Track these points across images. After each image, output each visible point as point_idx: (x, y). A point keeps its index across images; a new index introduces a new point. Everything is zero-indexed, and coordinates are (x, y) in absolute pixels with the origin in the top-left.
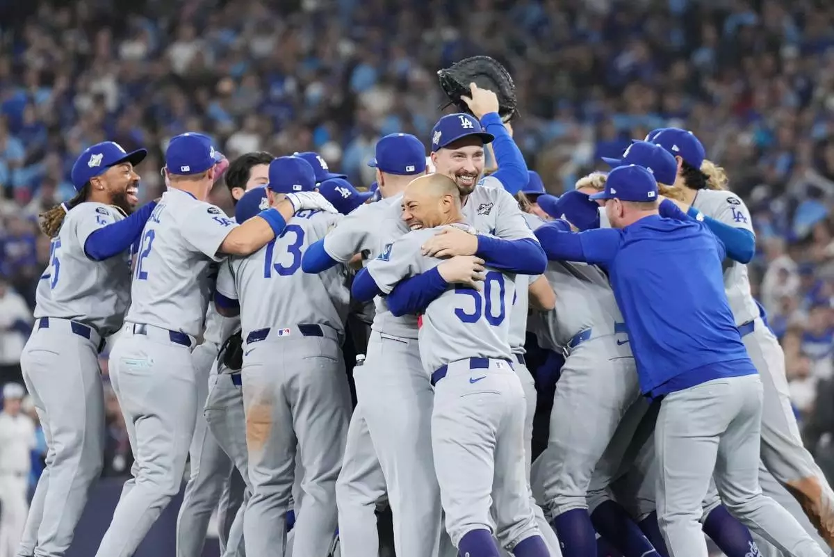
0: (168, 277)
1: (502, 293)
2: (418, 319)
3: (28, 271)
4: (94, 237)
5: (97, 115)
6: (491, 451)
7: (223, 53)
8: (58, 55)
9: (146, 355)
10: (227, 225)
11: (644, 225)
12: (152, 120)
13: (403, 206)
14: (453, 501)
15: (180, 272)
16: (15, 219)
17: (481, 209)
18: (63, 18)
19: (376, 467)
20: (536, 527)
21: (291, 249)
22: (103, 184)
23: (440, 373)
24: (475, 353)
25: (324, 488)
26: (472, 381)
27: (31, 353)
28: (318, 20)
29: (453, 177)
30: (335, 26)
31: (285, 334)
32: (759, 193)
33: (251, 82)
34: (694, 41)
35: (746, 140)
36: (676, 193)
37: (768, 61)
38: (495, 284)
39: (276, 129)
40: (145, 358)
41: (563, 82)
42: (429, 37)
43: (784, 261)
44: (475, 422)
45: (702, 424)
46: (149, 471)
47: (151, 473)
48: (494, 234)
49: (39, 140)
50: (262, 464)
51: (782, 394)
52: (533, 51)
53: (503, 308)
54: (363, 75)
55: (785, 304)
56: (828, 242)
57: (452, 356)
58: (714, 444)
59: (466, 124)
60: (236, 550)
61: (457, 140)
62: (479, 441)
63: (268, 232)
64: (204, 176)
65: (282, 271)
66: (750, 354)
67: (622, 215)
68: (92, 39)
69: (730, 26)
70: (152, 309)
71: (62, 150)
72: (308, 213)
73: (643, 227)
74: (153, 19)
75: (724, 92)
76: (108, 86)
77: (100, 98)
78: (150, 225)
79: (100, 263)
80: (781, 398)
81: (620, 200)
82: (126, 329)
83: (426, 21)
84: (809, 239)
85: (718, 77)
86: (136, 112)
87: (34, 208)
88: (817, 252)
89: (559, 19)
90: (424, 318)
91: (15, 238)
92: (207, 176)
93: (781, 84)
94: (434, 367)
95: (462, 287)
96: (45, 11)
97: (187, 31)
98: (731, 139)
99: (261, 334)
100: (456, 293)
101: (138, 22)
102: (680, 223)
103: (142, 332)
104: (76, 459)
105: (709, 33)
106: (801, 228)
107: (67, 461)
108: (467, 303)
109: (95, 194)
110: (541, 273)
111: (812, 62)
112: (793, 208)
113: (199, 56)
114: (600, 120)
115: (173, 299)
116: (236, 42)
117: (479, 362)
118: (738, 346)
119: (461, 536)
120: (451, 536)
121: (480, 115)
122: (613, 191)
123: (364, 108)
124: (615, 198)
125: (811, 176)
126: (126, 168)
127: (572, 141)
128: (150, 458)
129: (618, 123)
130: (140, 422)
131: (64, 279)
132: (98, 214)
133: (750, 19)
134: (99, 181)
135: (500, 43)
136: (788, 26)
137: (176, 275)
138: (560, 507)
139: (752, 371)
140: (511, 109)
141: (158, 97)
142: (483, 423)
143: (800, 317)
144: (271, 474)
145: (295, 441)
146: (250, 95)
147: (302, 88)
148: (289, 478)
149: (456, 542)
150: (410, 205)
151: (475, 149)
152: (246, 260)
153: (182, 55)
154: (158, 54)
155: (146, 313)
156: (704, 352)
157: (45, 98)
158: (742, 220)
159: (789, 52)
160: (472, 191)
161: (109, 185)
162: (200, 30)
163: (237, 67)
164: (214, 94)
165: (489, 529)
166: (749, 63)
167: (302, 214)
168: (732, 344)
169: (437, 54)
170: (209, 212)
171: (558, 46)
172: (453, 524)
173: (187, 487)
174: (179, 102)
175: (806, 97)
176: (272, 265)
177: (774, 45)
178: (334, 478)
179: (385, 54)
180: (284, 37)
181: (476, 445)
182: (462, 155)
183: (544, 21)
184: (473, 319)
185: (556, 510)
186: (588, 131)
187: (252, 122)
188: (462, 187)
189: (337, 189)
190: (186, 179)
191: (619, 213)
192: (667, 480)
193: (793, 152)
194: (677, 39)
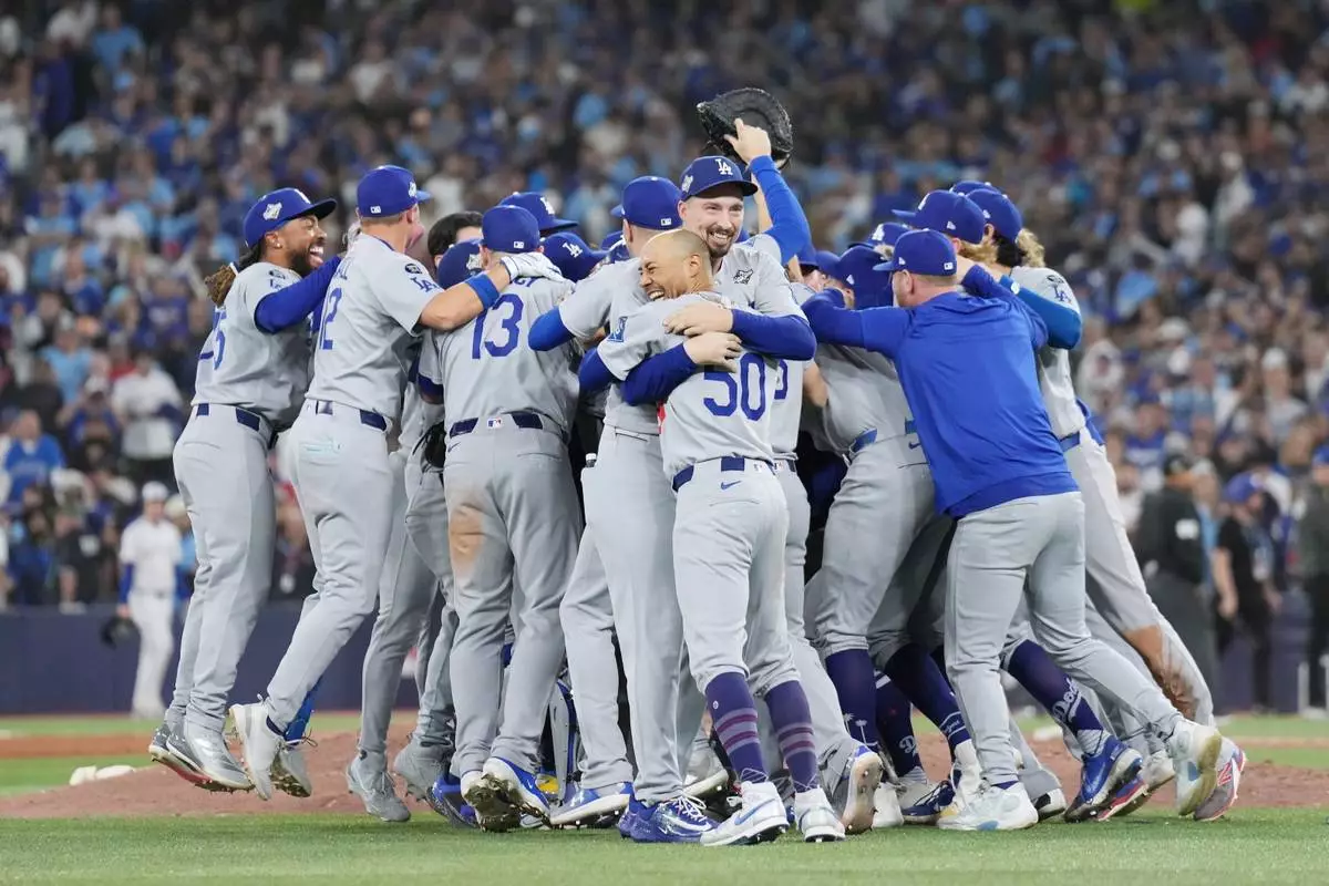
0: (358, 346)
1: (762, 380)
2: (658, 410)
3: (179, 343)
4: (265, 303)
5: (263, 151)
6: (746, 572)
7: (419, 78)
8: (216, 76)
9: (331, 439)
10: (428, 289)
11: (941, 305)
12: (331, 159)
13: (640, 269)
14: (700, 637)
15: (373, 340)
16: (160, 277)
17: (737, 276)
18: (222, 30)
19: (605, 592)
20: (794, 670)
21: (506, 324)
22: (281, 242)
23: (685, 475)
24: (728, 451)
25: (547, 618)
26: (724, 487)
27: (187, 445)
28: (535, 40)
29: (704, 234)
30: (555, 46)
31: (496, 425)
32: (1074, 262)
33: (451, 114)
34: (996, 72)
35: (1059, 194)
36: (983, 255)
37: (1086, 98)
38: (753, 368)
39: (482, 172)
40: (330, 443)
41: (835, 121)
42: (670, 61)
43: (1103, 347)
44: (725, 536)
45: (1005, 553)
46: (336, 584)
47: (339, 586)
48: (753, 307)
49: (193, 178)
50: (471, 586)
51: (1117, 522)
52: (798, 80)
53: (763, 399)
54: (590, 107)
55: (1106, 399)
56: (1160, 323)
57: (700, 455)
58: (1019, 579)
59: (726, 168)
60: (435, 688)
61: (712, 188)
62: (732, 560)
63: (477, 305)
64: (401, 219)
65: (495, 351)
66: (1070, 466)
67: (913, 291)
68: (257, 55)
69: (1039, 52)
70: (337, 384)
71: (220, 194)
72: (528, 280)
73: (936, 307)
74: (334, 34)
75: (1032, 135)
76: (276, 116)
77: (267, 131)
78: (335, 283)
79: (274, 338)
80: (1115, 526)
81: (911, 272)
82: (307, 410)
83: (667, 43)
84: (1136, 319)
85: (1025, 116)
86: (310, 148)
87: (186, 265)
88: (1145, 335)
89: (830, 40)
90: (667, 407)
91: (161, 302)
92: (405, 219)
93: (1102, 126)
94: (677, 469)
95: (713, 370)
96: (199, 21)
97: (374, 49)
98: (1041, 193)
99: (467, 426)
100: (706, 378)
101: (315, 37)
102: (983, 303)
103: (327, 411)
104: (238, 577)
105: (1015, 61)
106: (1125, 306)
107: (224, 581)
108: (719, 392)
109: (271, 253)
110: (809, 359)
111: (1140, 102)
112: (1114, 280)
113: (388, 80)
114: (880, 167)
115: (362, 372)
116: (434, 64)
117: (733, 463)
118: (1054, 457)
119: (709, 679)
120: (697, 679)
121: (749, 159)
122: (902, 262)
123: (590, 148)
124: (905, 271)
125: (1139, 242)
126: (310, 223)
127: (846, 193)
128: (337, 568)
129: (901, 171)
130: (324, 523)
131: (230, 357)
132: (272, 277)
133: (1064, 44)
134: (276, 237)
135: (757, 69)
136: (1112, 55)
137: (366, 342)
138: (833, 646)
139: (1071, 487)
140: (785, 153)
141: (338, 131)
142: (737, 539)
143: (1123, 416)
144: (479, 599)
145: (510, 560)
146: (451, 129)
147: (513, 121)
148: (504, 605)
149: (702, 687)
150: (649, 268)
151: (731, 201)
152: (451, 336)
153: (368, 78)
154: (338, 76)
155: (329, 388)
156: (1009, 463)
157: (200, 129)
158: (1066, 300)
159: (1113, 86)
160: (725, 253)
161: (287, 243)
162: (390, 47)
163: (436, 95)
164: (408, 128)
165: (743, 673)
166: (1064, 99)
167: (520, 281)
168: (1047, 454)
169: (680, 83)
170: (407, 270)
171: (830, 74)
172: (699, 665)
173: (375, 625)
174: (364, 136)
175: (1132, 143)
176: (482, 344)
177: (1094, 77)
178: (556, 605)
179: (617, 81)
180: (493, 59)
181: (727, 565)
182: (716, 207)
183: (812, 44)
184: (727, 411)
185: (828, 649)
186: (865, 181)
187: (453, 163)
188: (714, 248)
189: (565, 245)
190: (376, 223)
191: (908, 289)
192: (959, 620)
193: (1116, 210)
194: (975, 69)
